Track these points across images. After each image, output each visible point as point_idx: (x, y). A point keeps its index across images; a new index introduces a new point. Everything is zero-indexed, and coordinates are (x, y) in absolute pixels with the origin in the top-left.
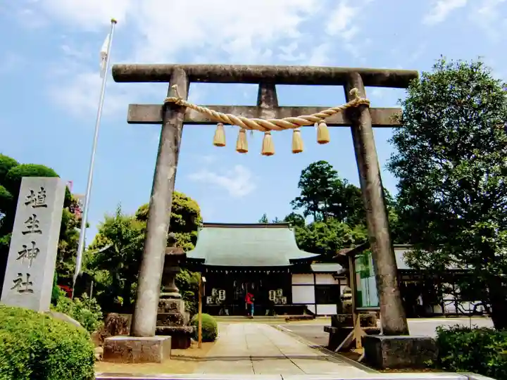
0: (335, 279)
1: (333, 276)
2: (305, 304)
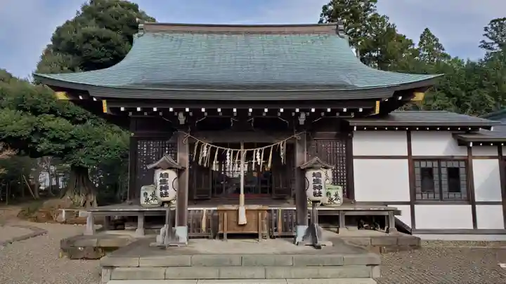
2: (386, 204)
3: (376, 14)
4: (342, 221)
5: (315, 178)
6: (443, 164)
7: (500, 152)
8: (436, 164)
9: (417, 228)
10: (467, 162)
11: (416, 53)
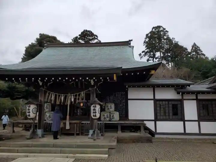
0: (178, 93)
1: (175, 90)
2: (143, 120)
3: (168, 37)
4: (119, 128)
5: (93, 108)
6: (170, 102)
7: (197, 97)
8: (167, 102)
9: (157, 132)
10: (181, 101)
11: (190, 53)
